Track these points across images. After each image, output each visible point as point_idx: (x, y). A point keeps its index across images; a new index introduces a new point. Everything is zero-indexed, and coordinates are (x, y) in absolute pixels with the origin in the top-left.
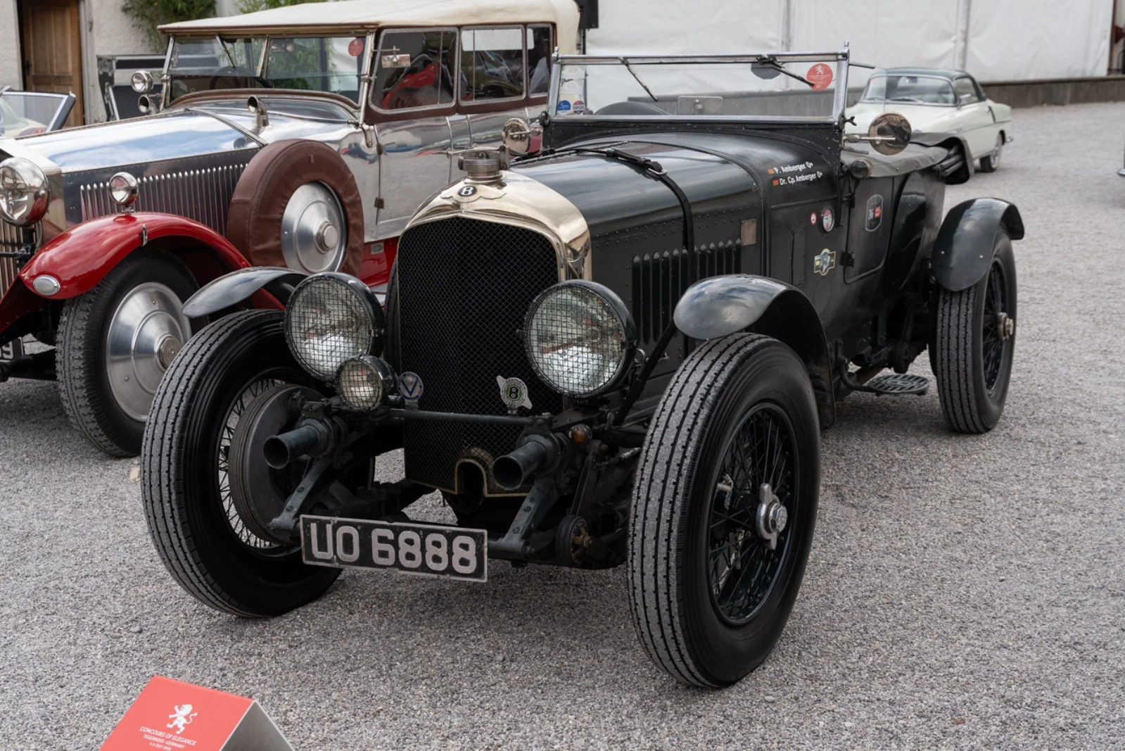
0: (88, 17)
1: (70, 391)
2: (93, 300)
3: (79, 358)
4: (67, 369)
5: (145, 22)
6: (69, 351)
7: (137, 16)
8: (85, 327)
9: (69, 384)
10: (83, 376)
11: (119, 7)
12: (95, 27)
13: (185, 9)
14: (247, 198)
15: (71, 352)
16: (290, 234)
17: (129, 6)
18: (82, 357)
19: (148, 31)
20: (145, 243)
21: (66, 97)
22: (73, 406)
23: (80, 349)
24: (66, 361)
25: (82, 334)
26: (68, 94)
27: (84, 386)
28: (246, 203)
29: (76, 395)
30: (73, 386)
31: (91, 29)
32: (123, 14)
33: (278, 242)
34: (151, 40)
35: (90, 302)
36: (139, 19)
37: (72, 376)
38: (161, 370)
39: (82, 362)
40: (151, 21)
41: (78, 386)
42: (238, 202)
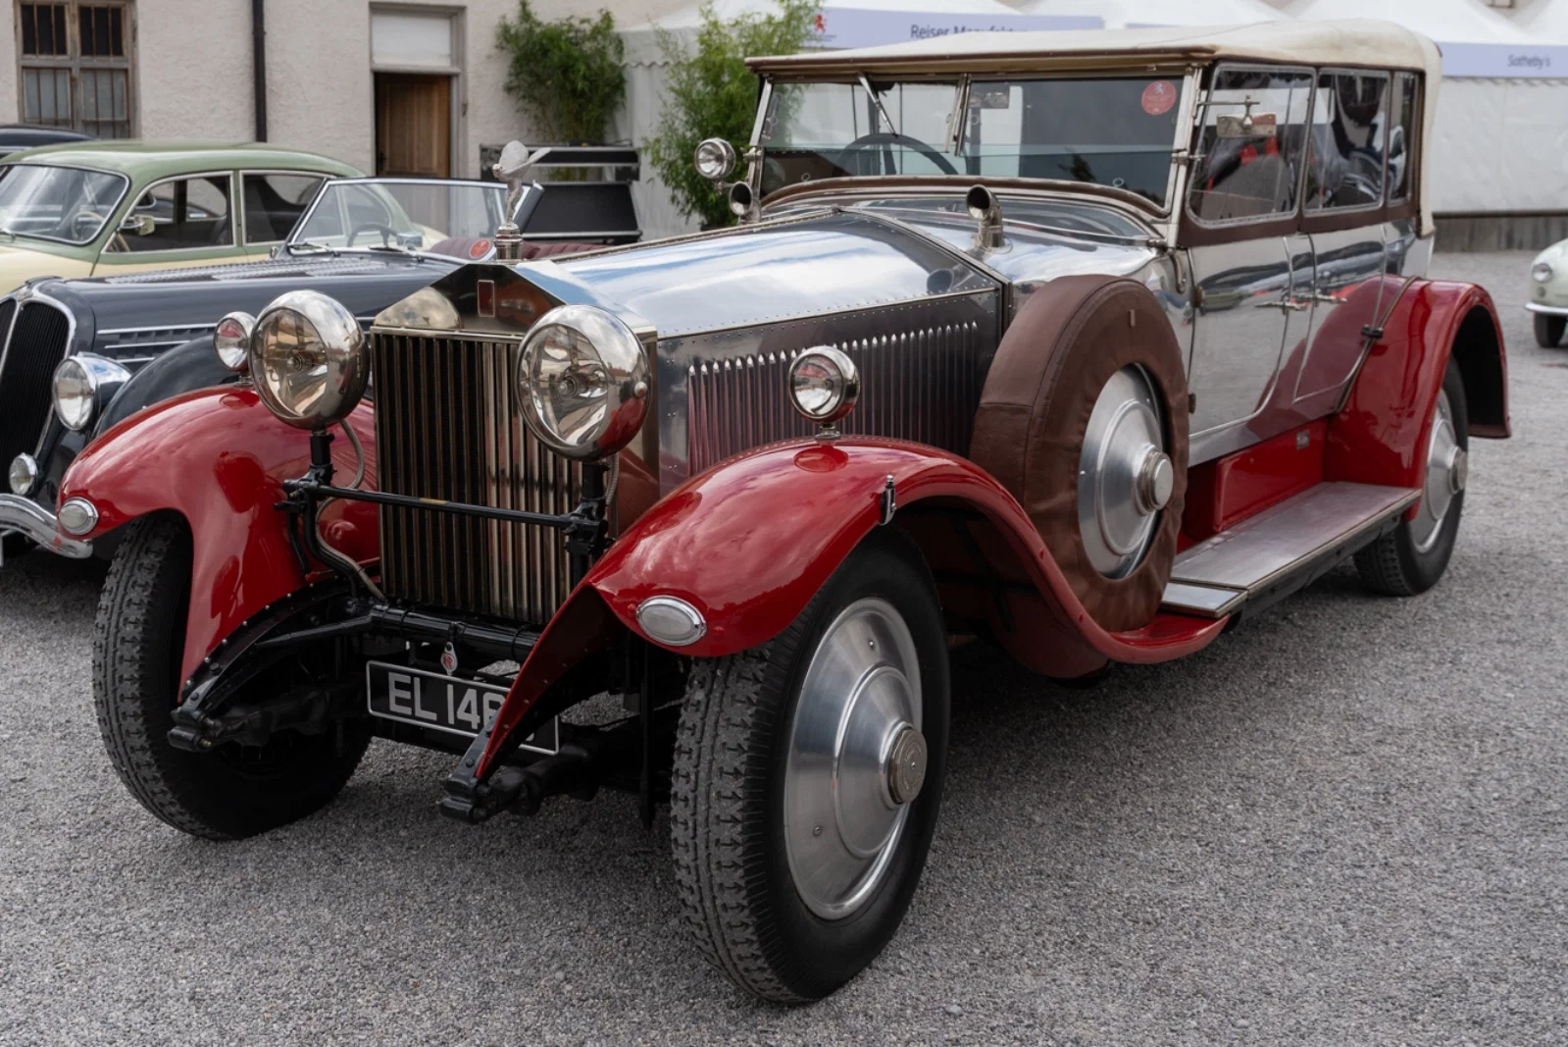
0: (461, 98)
1: (703, 869)
2: (767, 653)
3: (734, 797)
4: (700, 819)
5: (534, 106)
6: (709, 777)
7: (524, 97)
8: (749, 721)
9: (702, 853)
10: (740, 839)
11: (501, 85)
12: (470, 111)
13: (586, 89)
14: (1021, 399)
15: (715, 780)
16: (1091, 477)
17: (515, 84)
18: (740, 793)
19: (536, 117)
20: (889, 517)
21: (526, 190)
22: (708, 903)
23: (736, 773)
24: (701, 800)
25: (743, 737)
26: (531, 185)
27: (739, 861)
28: (1021, 410)
29: (718, 880)
30: (714, 860)
31: (464, 113)
32: (506, 95)
33: (1073, 493)
34: (539, 129)
35: (762, 658)
36: (526, 101)
37: (713, 838)
38: (888, 808)
39: (740, 804)
40: (542, 104)
41: (725, 860)
42: (997, 408)
